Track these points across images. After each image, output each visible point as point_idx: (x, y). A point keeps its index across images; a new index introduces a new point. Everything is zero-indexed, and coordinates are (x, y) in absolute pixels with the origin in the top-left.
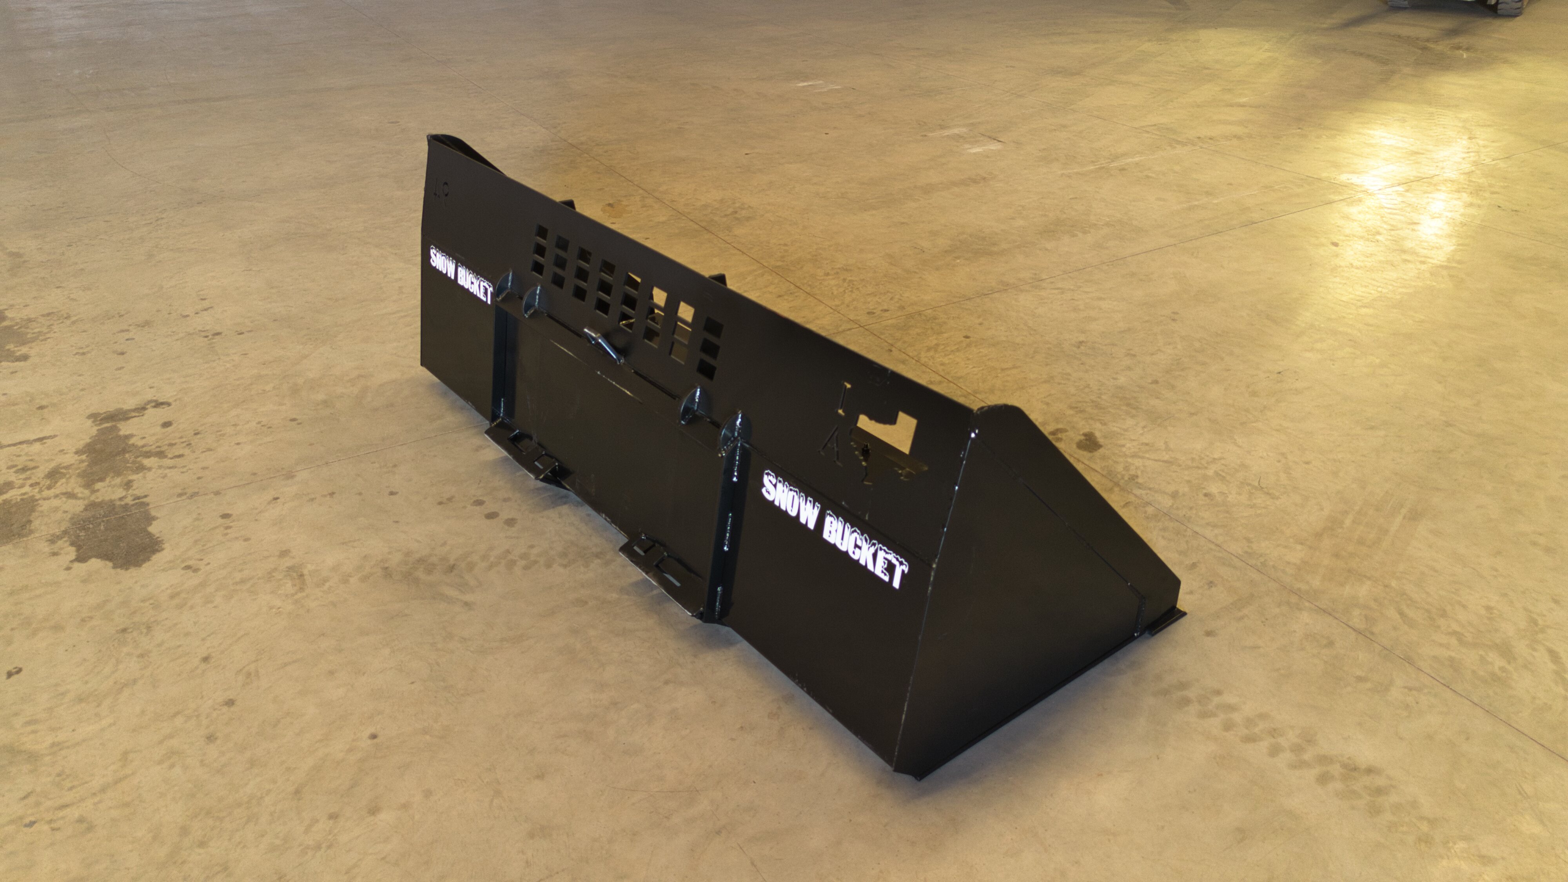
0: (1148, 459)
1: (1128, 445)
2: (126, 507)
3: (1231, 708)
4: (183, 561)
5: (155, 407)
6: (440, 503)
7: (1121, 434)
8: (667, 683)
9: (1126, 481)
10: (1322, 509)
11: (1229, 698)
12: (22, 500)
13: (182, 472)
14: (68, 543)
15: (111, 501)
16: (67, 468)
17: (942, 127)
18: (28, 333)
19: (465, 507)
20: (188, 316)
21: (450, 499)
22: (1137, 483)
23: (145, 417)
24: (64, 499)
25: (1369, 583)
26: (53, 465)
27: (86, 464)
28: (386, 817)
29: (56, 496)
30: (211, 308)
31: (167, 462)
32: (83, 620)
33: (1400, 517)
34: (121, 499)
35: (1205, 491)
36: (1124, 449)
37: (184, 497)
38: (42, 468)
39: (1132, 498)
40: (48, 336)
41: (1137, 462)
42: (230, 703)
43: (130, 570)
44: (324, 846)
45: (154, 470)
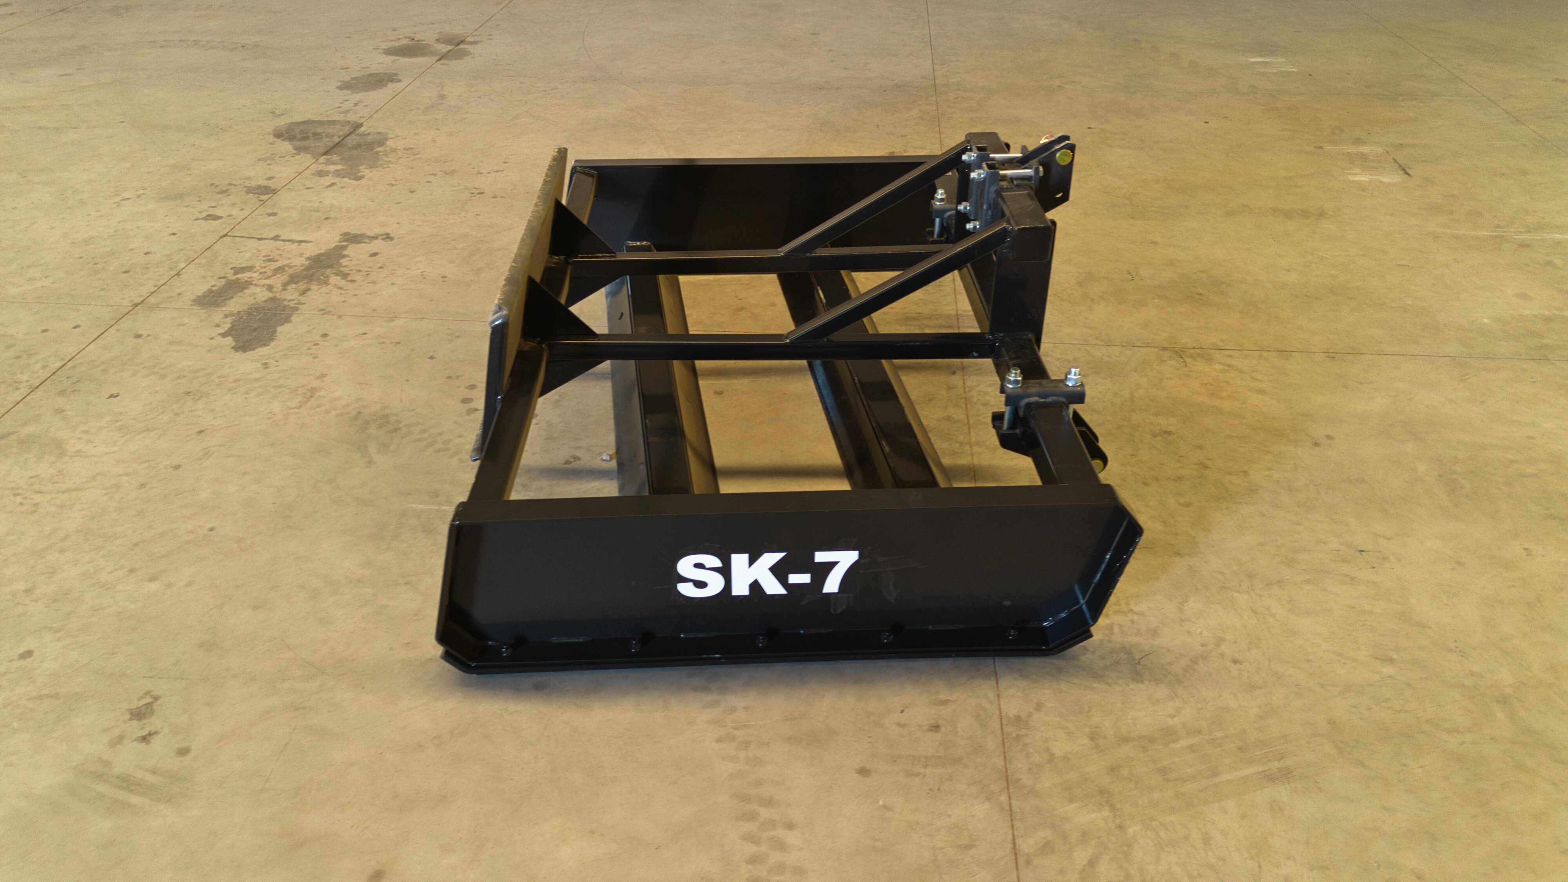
2: (285, 307)
3: (782, 846)
4: (267, 359)
5: (383, 239)
6: (449, 377)
8: (407, 584)
11: (792, 838)
12: (246, 281)
13: (341, 294)
14: (230, 321)
15: (285, 300)
16: (290, 267)
17: (1358, 141)
18: (382, 160)
19: (459, 387)
20: (481, 173)
21: (458, 376)
23: (369, 245)
24: (264, 289)
26: (287, 262)
27: (303, 268)
28: (154, 586)
29: (263, 286)
30: (502, 171)
31: (343, 283)
32: (179, 377)
33: (1258, 769)
34: (290, 301)
37: (321, 312)
38: (280, 262)
40: (391, 165)
42: (177, 467)
43: (238, 353)
44: (107, 586)
45: (329, 286)
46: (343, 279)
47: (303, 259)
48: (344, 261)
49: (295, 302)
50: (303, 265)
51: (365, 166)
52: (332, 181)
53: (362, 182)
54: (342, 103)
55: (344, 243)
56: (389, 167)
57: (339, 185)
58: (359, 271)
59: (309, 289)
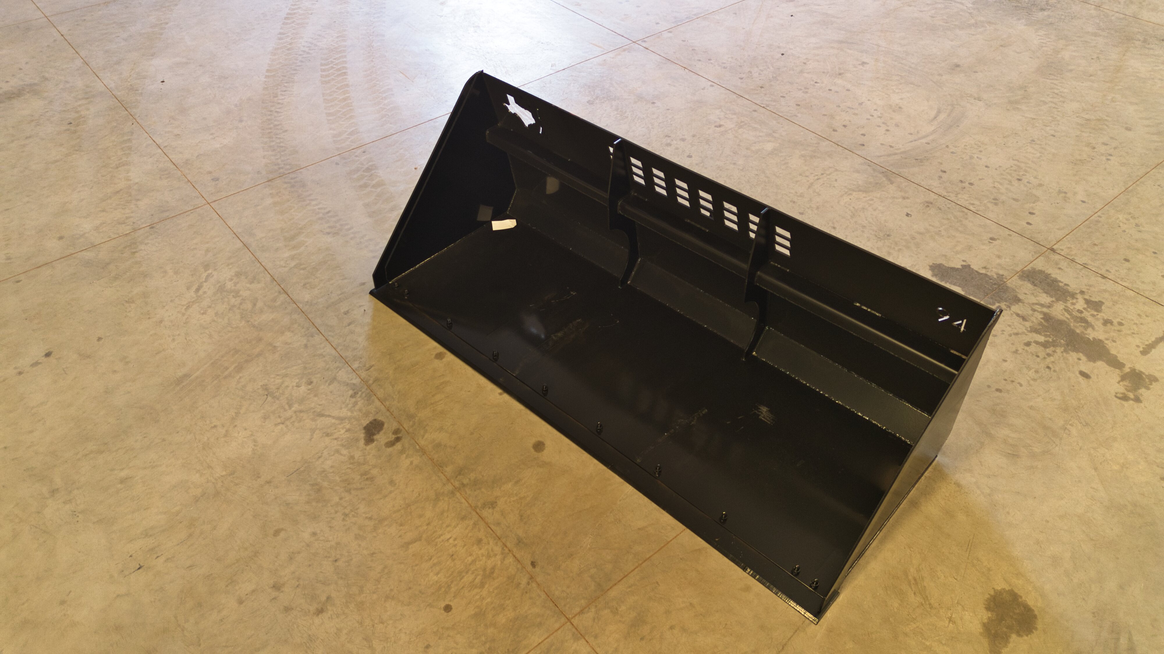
0: (334, 417)
1: (343, 431)
7: (343, 445)
9: (361, 391)
10: (240, 378)
22: (354, 390)
25: (256, 323)
33: (192, 377)
35: (310, 387)
36: (348, 427)
39: (363, 374)
41: (345, 412)
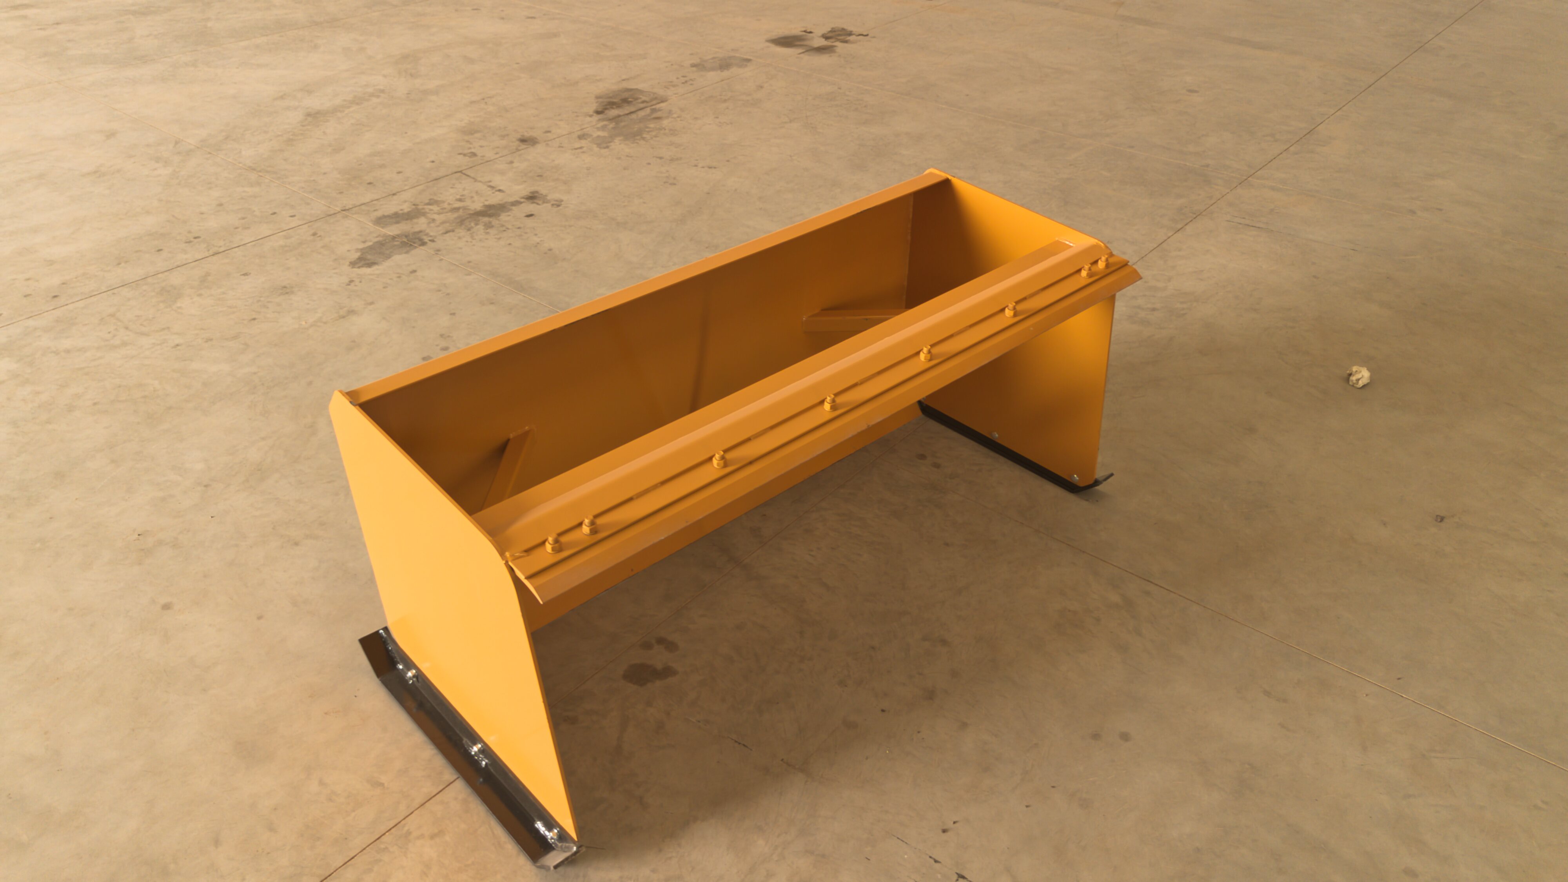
46: (484, 229)
47: (482, 205)
48: (504, 217)
49: (430, 238)
50: (475, 209)
51: (621, 138)
52: (583, 145)
53: (604, 151)
54: (678, 78)
55: (522, 200)
56: (637, 143)
57: (585, 149)
58: (503, 226)
59: (453, 231)
